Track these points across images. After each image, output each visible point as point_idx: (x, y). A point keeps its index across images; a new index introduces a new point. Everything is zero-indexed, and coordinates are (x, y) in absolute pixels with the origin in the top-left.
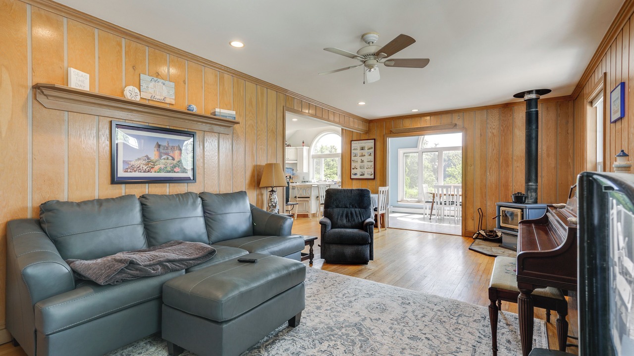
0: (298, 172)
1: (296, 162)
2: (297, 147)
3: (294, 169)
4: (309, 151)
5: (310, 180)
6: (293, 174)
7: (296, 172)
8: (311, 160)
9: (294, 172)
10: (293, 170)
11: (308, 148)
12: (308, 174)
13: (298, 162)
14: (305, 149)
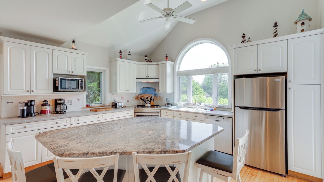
0: (161, 92)
1: (157, 80)
2: (159, 63)
3: (157, 89)
4: (173, 68)
5: (175, 102)
6: (155, 95)
7: (158, 92)
8: (176, 78)
9: (157, 92)
10: (155, 90)
11: (173, 63)
12: (173, 94)
13: (160, 81)
14: (169, 64)
